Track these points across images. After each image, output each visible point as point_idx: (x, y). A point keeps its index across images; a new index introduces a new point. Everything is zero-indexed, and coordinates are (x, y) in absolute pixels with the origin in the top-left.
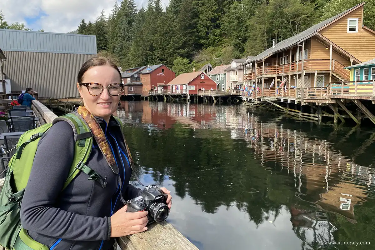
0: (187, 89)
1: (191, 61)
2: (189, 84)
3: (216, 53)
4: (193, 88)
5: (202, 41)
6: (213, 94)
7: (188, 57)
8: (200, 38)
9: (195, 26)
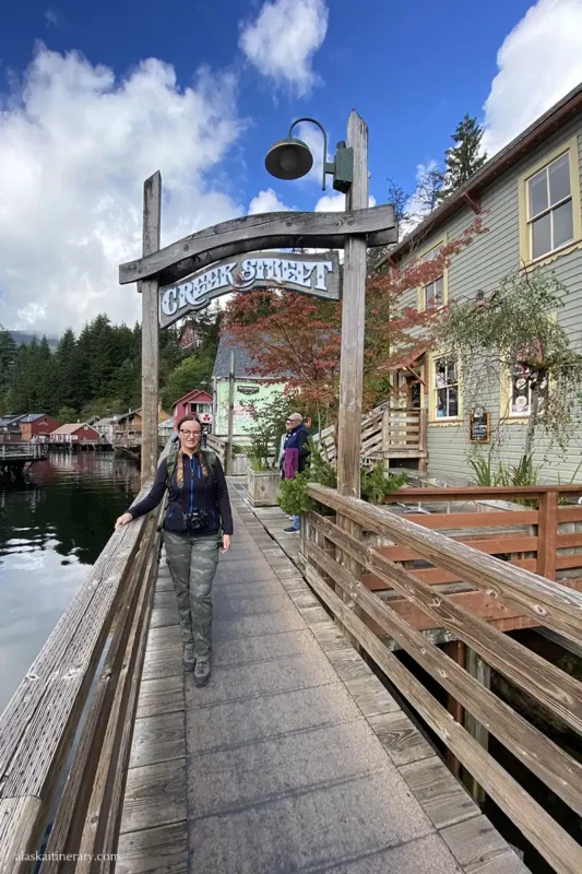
0: (70, 438)
1: (80, 410)
2: (72, 434)
3: (107, 404)
4: (76, 437)
5: (93, 392)
6: (93, 443)
7: (75, 407)
8: (91, 388)
9: (86, 376)
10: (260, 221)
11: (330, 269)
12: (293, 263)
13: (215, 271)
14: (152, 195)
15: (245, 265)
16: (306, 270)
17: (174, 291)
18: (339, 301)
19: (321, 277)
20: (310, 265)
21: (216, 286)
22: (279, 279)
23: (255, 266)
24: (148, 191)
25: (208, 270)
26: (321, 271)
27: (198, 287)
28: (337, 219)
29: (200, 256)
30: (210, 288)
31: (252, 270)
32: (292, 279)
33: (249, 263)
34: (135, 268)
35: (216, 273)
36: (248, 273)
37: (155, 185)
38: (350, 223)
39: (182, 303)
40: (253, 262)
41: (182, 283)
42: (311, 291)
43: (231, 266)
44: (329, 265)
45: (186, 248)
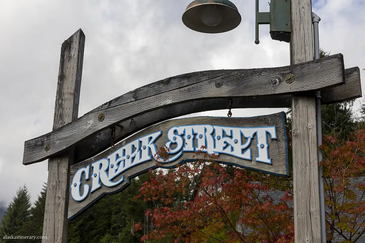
10: (186, 82)
11: (274, 136)
12: (228, 130)
13: (136, 143)
14: (70, 57)
15: (171, 135)
16: (244, 139)
17: (87, 170)
18: (289, 177)
19: (262, 147)
20: (248, 132)
21: (137, 161)
22: (210, 150)
23: (182, 136)
24: (66, 53)
25: (128, 142)
26: (262, 140)
27: (115, 164)
28: (274, 77)
29: (122, 124)
30: (129, 164)
31: (179, 141)
32: (228, 151)
33: (175, 132)
34: (42, 145)
35: (137, 146)
36: (174, 145)
37: (75, 46)
38: (290, 81)
39: (95, 185)
40: (180, 130)
41: (97, 159)
42: (252, 165)
43: (155, 135)
44: (272, 130)
45: (101, 118)
